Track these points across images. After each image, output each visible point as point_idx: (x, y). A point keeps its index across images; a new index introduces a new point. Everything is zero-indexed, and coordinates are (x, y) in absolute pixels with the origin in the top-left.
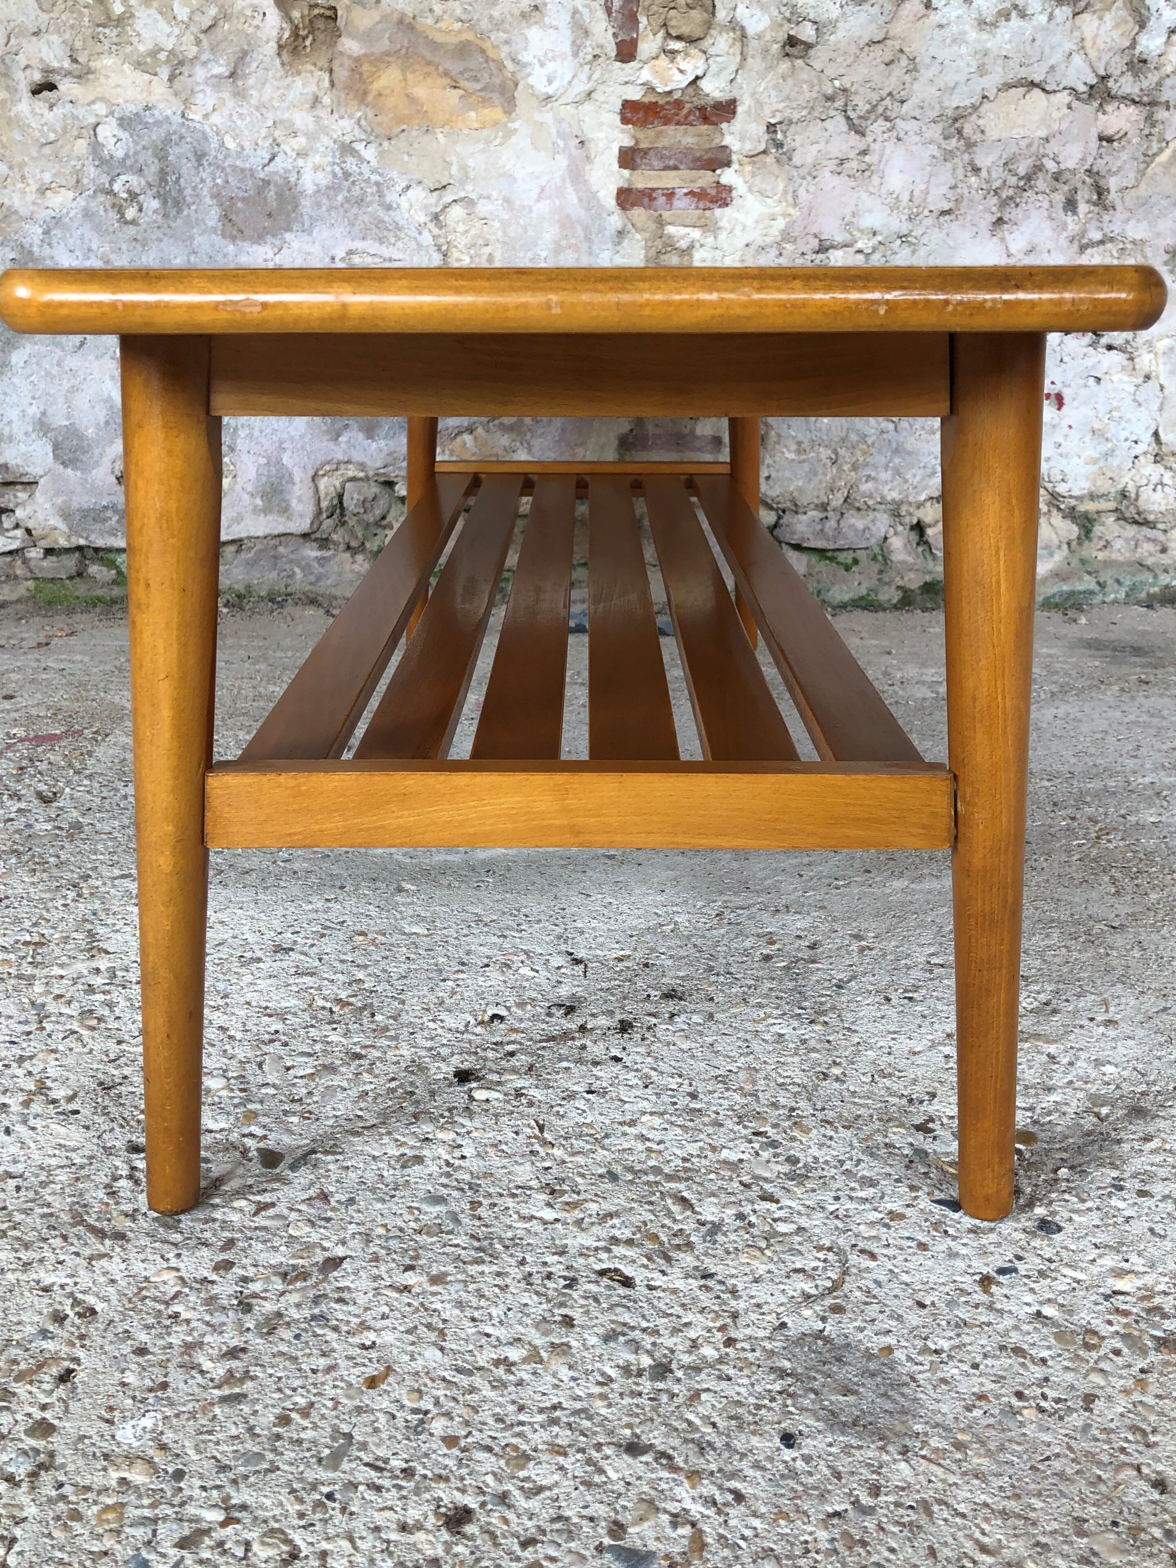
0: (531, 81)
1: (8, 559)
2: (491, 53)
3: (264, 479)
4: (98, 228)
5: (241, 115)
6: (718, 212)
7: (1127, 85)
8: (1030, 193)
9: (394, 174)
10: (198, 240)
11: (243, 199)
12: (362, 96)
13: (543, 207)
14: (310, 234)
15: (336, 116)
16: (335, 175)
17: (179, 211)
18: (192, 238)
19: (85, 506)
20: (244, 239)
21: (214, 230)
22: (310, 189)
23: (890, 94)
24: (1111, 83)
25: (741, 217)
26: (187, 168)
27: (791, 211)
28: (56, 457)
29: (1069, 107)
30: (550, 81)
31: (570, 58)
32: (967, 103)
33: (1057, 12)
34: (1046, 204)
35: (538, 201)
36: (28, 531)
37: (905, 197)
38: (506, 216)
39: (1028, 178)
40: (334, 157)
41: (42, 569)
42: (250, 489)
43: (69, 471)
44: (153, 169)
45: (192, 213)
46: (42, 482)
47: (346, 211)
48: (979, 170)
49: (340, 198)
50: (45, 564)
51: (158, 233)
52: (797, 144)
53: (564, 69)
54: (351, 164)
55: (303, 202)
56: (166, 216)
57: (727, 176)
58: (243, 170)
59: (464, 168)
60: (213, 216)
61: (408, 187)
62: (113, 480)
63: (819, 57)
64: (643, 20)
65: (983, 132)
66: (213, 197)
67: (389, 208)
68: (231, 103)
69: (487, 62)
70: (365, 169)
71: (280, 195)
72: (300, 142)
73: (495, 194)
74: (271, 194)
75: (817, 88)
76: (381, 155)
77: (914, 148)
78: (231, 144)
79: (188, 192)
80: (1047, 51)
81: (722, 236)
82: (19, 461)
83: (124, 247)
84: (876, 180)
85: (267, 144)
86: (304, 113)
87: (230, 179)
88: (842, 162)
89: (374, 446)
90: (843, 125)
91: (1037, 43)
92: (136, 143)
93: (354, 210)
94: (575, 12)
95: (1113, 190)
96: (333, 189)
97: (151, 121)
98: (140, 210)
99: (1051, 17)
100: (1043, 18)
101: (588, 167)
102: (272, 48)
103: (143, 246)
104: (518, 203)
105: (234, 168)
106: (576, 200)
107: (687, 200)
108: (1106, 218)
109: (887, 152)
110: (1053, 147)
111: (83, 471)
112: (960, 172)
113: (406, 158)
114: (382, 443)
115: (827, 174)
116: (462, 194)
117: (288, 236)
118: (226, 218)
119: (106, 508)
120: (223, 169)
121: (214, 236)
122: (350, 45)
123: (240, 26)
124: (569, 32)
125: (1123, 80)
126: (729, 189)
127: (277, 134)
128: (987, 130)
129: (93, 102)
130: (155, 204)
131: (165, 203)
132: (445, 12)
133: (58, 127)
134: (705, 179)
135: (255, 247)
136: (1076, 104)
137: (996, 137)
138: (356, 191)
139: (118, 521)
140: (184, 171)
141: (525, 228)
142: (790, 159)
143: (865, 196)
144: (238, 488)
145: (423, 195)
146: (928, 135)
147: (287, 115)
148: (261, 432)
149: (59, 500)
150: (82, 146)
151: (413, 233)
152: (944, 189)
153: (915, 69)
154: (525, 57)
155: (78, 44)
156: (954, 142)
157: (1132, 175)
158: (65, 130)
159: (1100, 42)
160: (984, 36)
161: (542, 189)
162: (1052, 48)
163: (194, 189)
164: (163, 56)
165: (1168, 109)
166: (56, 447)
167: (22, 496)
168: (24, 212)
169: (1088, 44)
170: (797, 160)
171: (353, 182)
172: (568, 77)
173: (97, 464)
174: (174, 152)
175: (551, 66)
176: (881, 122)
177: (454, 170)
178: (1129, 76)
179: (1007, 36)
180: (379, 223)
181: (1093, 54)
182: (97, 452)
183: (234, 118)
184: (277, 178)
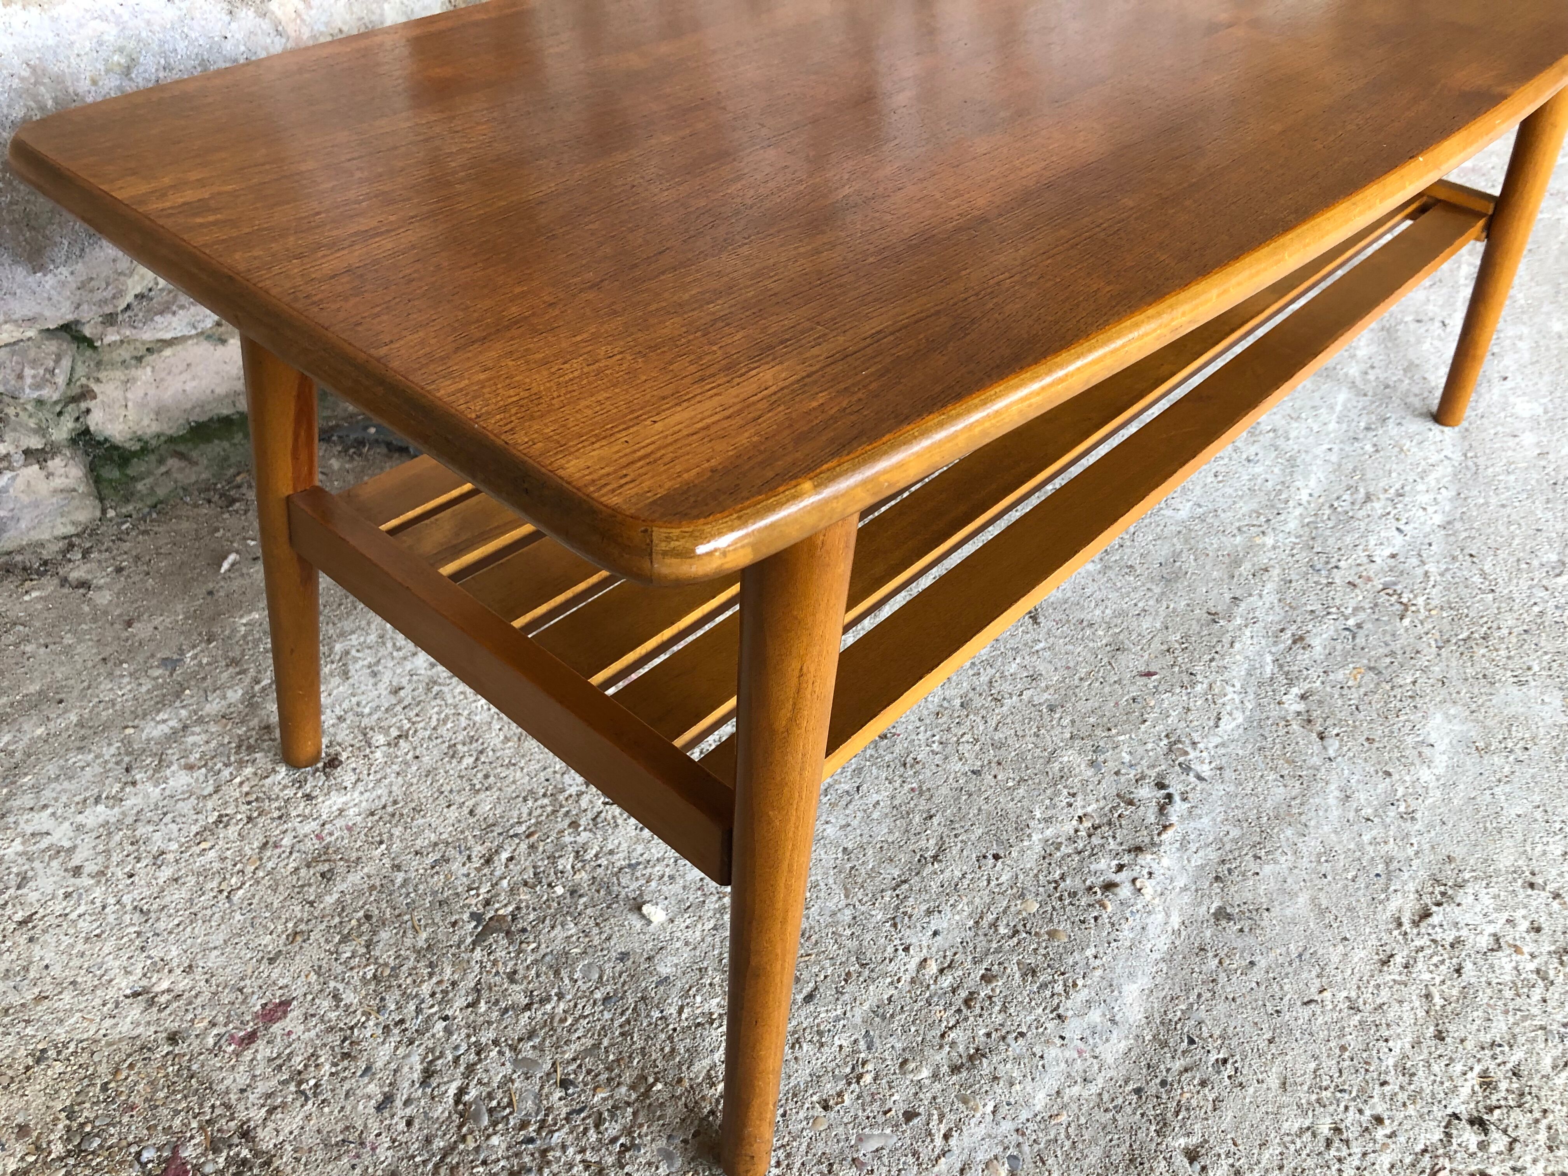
89: (50, 281)
114: (64, 271)
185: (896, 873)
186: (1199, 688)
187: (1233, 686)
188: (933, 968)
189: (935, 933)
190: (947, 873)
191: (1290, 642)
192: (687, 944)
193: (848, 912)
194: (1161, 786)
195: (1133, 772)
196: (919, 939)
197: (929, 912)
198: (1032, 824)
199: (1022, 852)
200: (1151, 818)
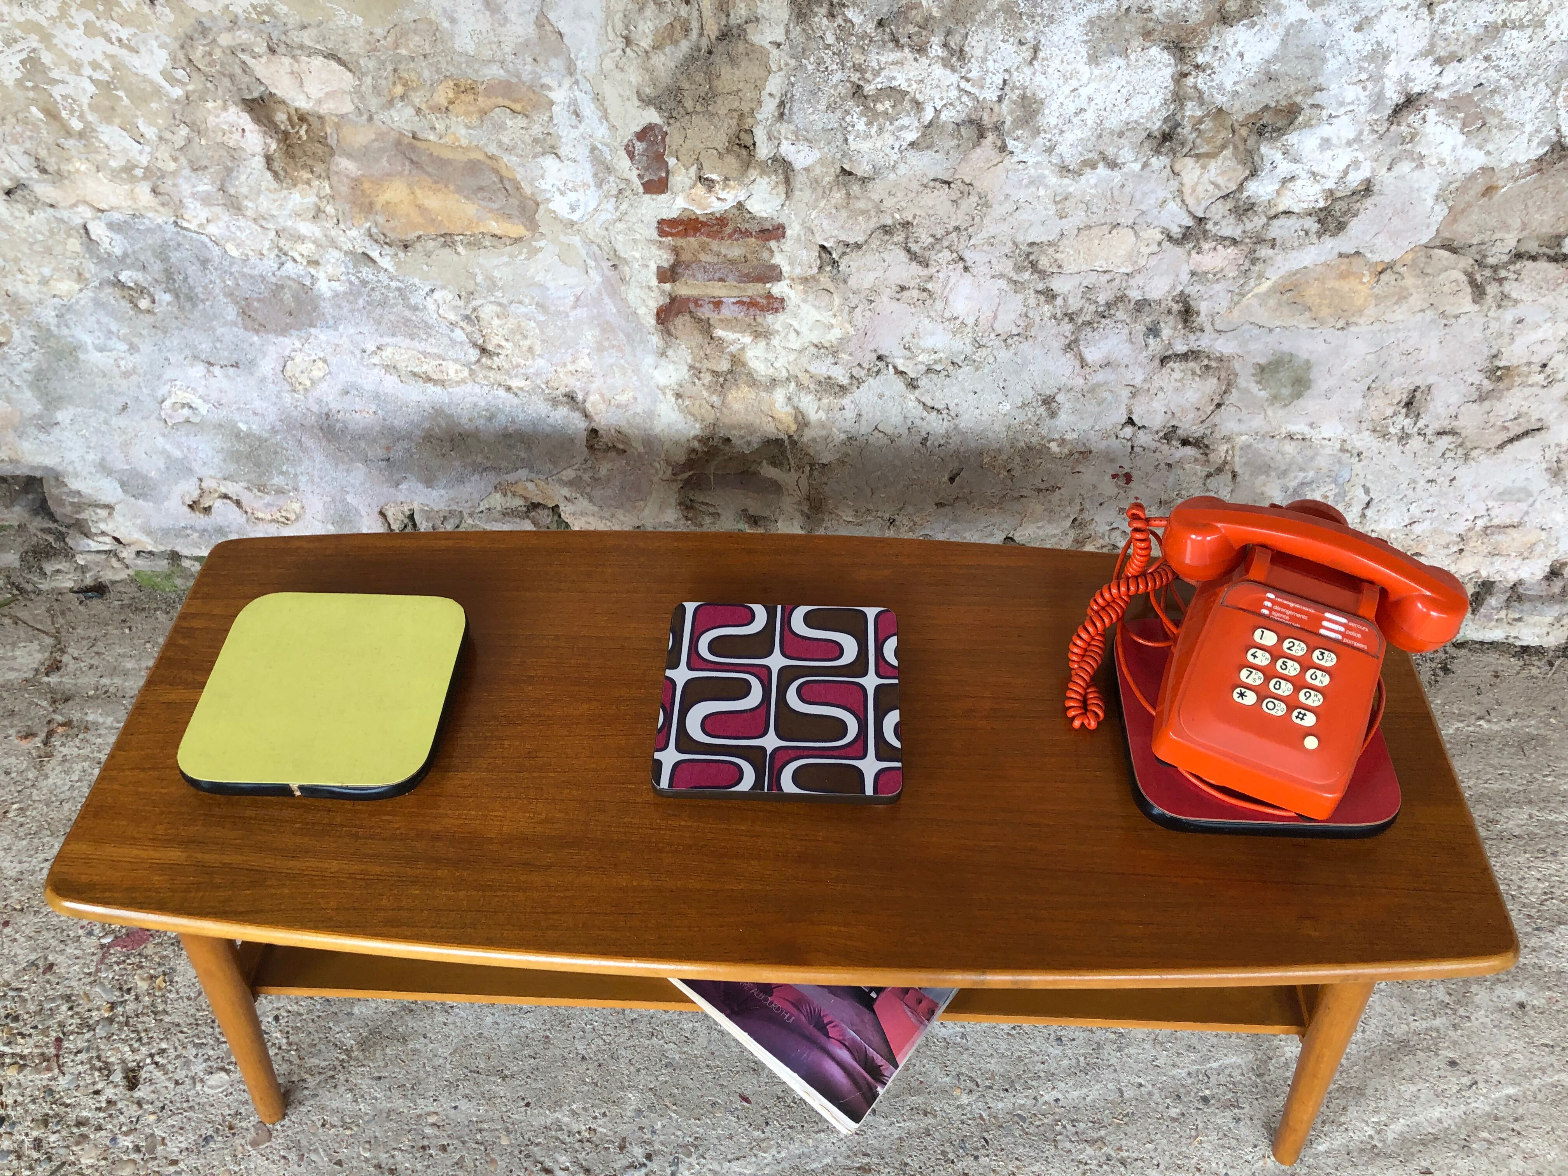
0: (551, 206)
1: (104, 556)
2: (504, 172)
3: (332, 512)
4: (113, 314)
5: (239, 228)
6: (770, 318)
7: (1230, 228)
8: (1108, 321)
9: (416, 281)
10: (220, 331)
11: (259, 300)
12: (368, 208)
13: (582, 313)
14: (336, 329)
15: (342, 226)
16: (351, 283)
17: (194, 305)
18: (214, 330)
19: (165, 526)
20: (268, 332)
21: (235, 324)
22: (328, 294)
23: (957, 228)
24: (1209, 226)
25: (795, 324)
26: (193, 270)
27: (847, 325)
28: (124, 491)
29: (1160, 244)
30: (573, 209)
31: (593, 188)
32: (1044, 239)
33: (1154, 160)
34: (1126, 331)
35: (574, 307)
36: (116, 539)
37: (970, 321)
38: (542, 318)
39: (1108, 305)
40: (347, 267)
41: (136, 565)
42: (319, 518)
43: (141, 502)
44: (157, 267)
45: (208, 309)
46: (117, 507)
47: (369, 312)
48: (1054, 297)
49: (361, 302)
50: (139, 562)
51: (175, 323)
52: (853, 269)
53: (590, 199)
54: (367, 272)
55: (322, 304)
56: (181, 308)
57: (778, 289)
58: (251, 277)
59: (490, 278)
60: (231, 313)
61: (432, 291)
62: (186, 509)
63: (877, 190)
64: (672, 162)
65: (1060, 267)
66: (225, 295)
67: (415, 308)
68: (226, 217)
69: (502, 182)
70: (383, 277)
71: (296, 297)
72: (307, 248)
73: (527, 301)
74: (287, 296)
75: (874, 220)
76: (398, 265)
77: (982, 280)
78: (234, 252)
79: (199, 290)
80: (1138, 195)
81: (776, 341)
82: (89, 491)
83: (145, 332)
84: (939, 305)
85: (273, 256)
86: (308, 223)
87: (241, 283)
88: (903, 288)
89: (435, 493)
90: (903, 256)
91: (1127, 189)
92: (132, 245)
93: (379, 311)
94: (593, 149)
95: (1202, 315)
96: (352, 294)
97: (142, 227)
98: (153, 302)
99: (1145, 165)
100: (1137, 167)
101: (623, 288)
102: (258, 162)
103: (165, 332)
104: (553, 308)
105: (244, 275)
106: (614, 311)
107: (735, 308)
108: (1192, 337)
109: (953, 280)
110: (1139, 280)
111: (155, 503)
112: (1032, 301)
113: (425, 268)
114: (442, 491)
115: (885, 299)
116: (493, 299)
117: (312, 330)
118: (245, 313)
119: (185, 528)
120: (231, 274)
121: (235, 329)
122: (345, 165)
123: (219, 140)
124: (588, 166)
125: (1224, 223)
126: (782, 300)
127: (282, 242)
128: (1065, 264)
129: (75, 205)
130: (168, 297)
131: (177, 296)
132: (448, 128)
133: (44, 229)
134: (754, 290)
135: (281, 339)
136: (1166, 244)
137: (1076, 270)
138: (377, 296)
139: (200, 537)
140: (190, 271)
141: (563, 329)
142: (845, 282)
143: (927, 321)
144: (308, 516)
145: (450, 296)
146: (998, 268)
147: (289, 223)
148: (321, 479)
149: (139, 521)
150: (75, 244)
151: (444, 329)
152: (1013, 316)
153: (987, 205)
154: (543, 185)
155: (43, 153)
156: (1026, 275)
157: (1225, 304)
158: (51, 231)
159: (1200, 189)
160: (1066, 181)
161: (578, 299)
162: (1145, 194)
163: (205, 287)
164: (139, 172)
165: (1273, 247)
166: (123, 485)
167: (103, 513)
168: (32, 299)
169: (1187, 190)
170: (852, 282)
171: (373, 289)
172: (593, 205)
173: (166, 498)
174: (175, 257)
175: (572, 197)
176: (946, 253)
177: (479, 279)
178: (1232, 219)
179: (1093, 181)
180: (407, 322)
181: (1190, 201)
182: (164, 489)
183: (233, 229)
184: (289, 283)
185: (482, 1065)
186: (757, 1133)
187: (779, 1152)
188: (432, 1119)
189: (456, 1108)
190: (498, 1089)
191: (858, 1165)
192: (377, 1008)
193: (441, 1061)
194: (649, 1157)
195: (649, 1136)
196: (446, 1103)
197: (466, 1096)
198: (566, 1108)
199: (540, 1114)
200: (617, 1166)
